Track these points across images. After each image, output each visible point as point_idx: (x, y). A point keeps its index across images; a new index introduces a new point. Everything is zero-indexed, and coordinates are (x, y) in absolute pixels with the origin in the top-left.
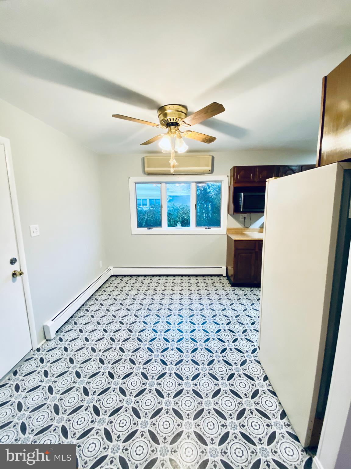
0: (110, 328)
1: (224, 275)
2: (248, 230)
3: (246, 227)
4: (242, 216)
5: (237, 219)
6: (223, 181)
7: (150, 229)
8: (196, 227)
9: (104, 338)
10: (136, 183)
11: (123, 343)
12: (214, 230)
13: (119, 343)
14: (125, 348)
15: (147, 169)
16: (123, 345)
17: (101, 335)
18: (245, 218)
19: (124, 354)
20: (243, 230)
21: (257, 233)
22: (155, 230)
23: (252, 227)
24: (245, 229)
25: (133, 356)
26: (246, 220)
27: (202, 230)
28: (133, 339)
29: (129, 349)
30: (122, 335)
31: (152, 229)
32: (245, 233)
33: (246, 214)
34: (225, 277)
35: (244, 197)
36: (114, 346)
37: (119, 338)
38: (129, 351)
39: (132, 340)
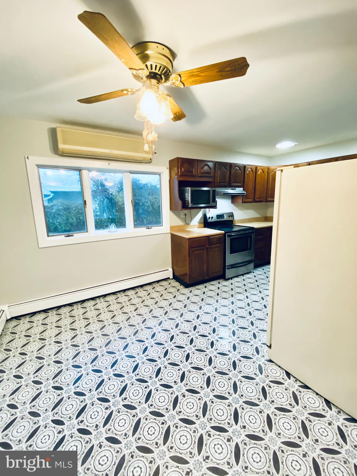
0: (64, 412)
1: (171, 277)
2: (189, 227)
3: (187, 224)
4: (183, 212)
5: (178, 216)
6: (162, 173)
7: (69, 236)
8: (134, 228)
9: (64, 437)
10: (39, 166)
11: (107, 426)
12: (155, 230)
13: (101, 432)
14: (116, 435)
15: (61, 146)
16: (109, 430)
17: (56, 435)
18: (186, 215)
19: (122, 446)
20: (185, 227)
21: (197, 228)
22: (78, 237)
23: (192, 223)
24: (187, 226)
25: (139, 439)
26: (187, 216)
27: (142, 231)
28: (119, 412)
29: (124, 432)
30: (95, 415)
31: (73, 236)
32: (187, 229)
33: (186, 210)
34: (172, 279)
35: (192, 191)
36: (95, 442)
37: (94, 422)
38: (126, 435)
39: (119, 415)
